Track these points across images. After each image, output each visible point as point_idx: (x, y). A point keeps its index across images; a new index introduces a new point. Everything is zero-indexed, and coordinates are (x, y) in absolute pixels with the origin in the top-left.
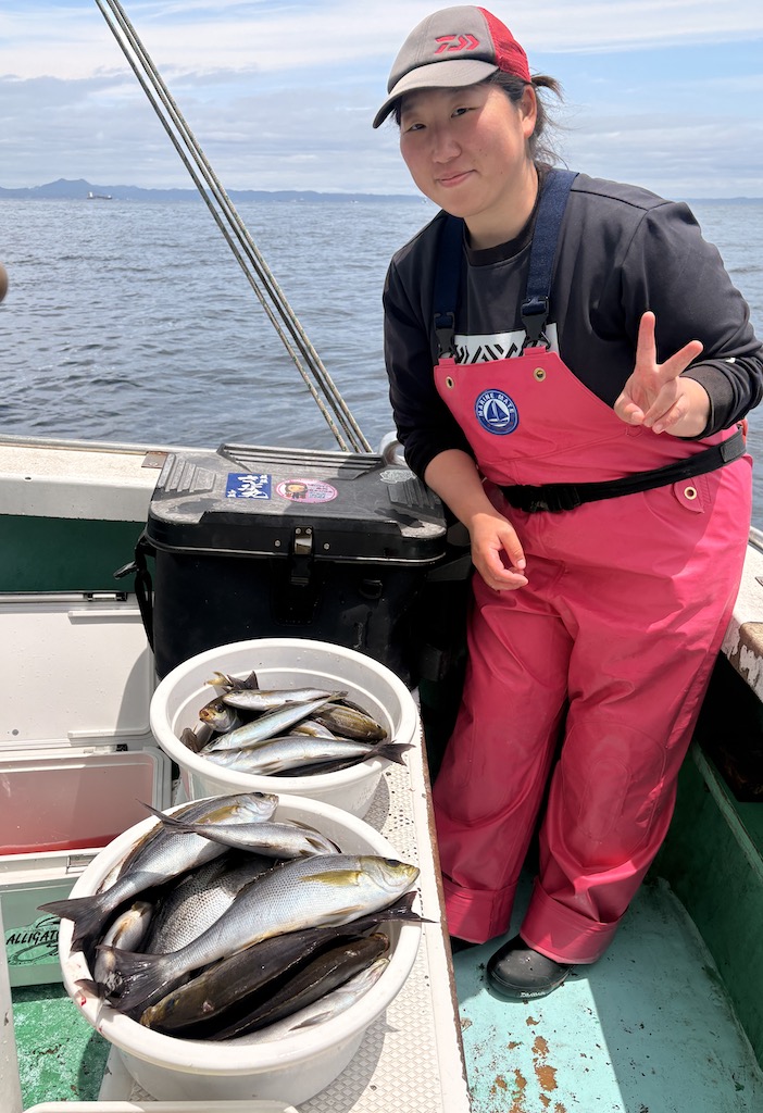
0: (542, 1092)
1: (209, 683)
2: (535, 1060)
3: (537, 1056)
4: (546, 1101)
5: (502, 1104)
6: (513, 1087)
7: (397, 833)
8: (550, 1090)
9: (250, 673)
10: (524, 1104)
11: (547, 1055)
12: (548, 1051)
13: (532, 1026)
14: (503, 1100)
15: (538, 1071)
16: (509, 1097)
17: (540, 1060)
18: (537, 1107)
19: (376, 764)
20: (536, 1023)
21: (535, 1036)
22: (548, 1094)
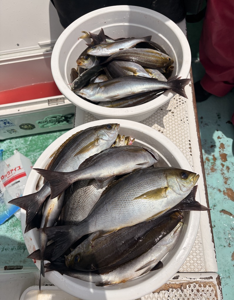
0: (222, 162)
1: (81, 38)
2: (220, 151)
3: (220, 150)
4: (223, 165)
5: (208, 167)
6: (212, 161)
7: (178, 109)
8: (224, 161)
9: (100, 28)
10: (215, 167)
11: (224, 149)
12: (224, 148)
13: (219, 140)
14: (208, 165)
15: (221, 155)
16: (210, 164)
17: (222, 152)
18: (220, 167)
19: (170, 94)
20: (221, 138)
21: (220, 143)
22: (224, 163)
